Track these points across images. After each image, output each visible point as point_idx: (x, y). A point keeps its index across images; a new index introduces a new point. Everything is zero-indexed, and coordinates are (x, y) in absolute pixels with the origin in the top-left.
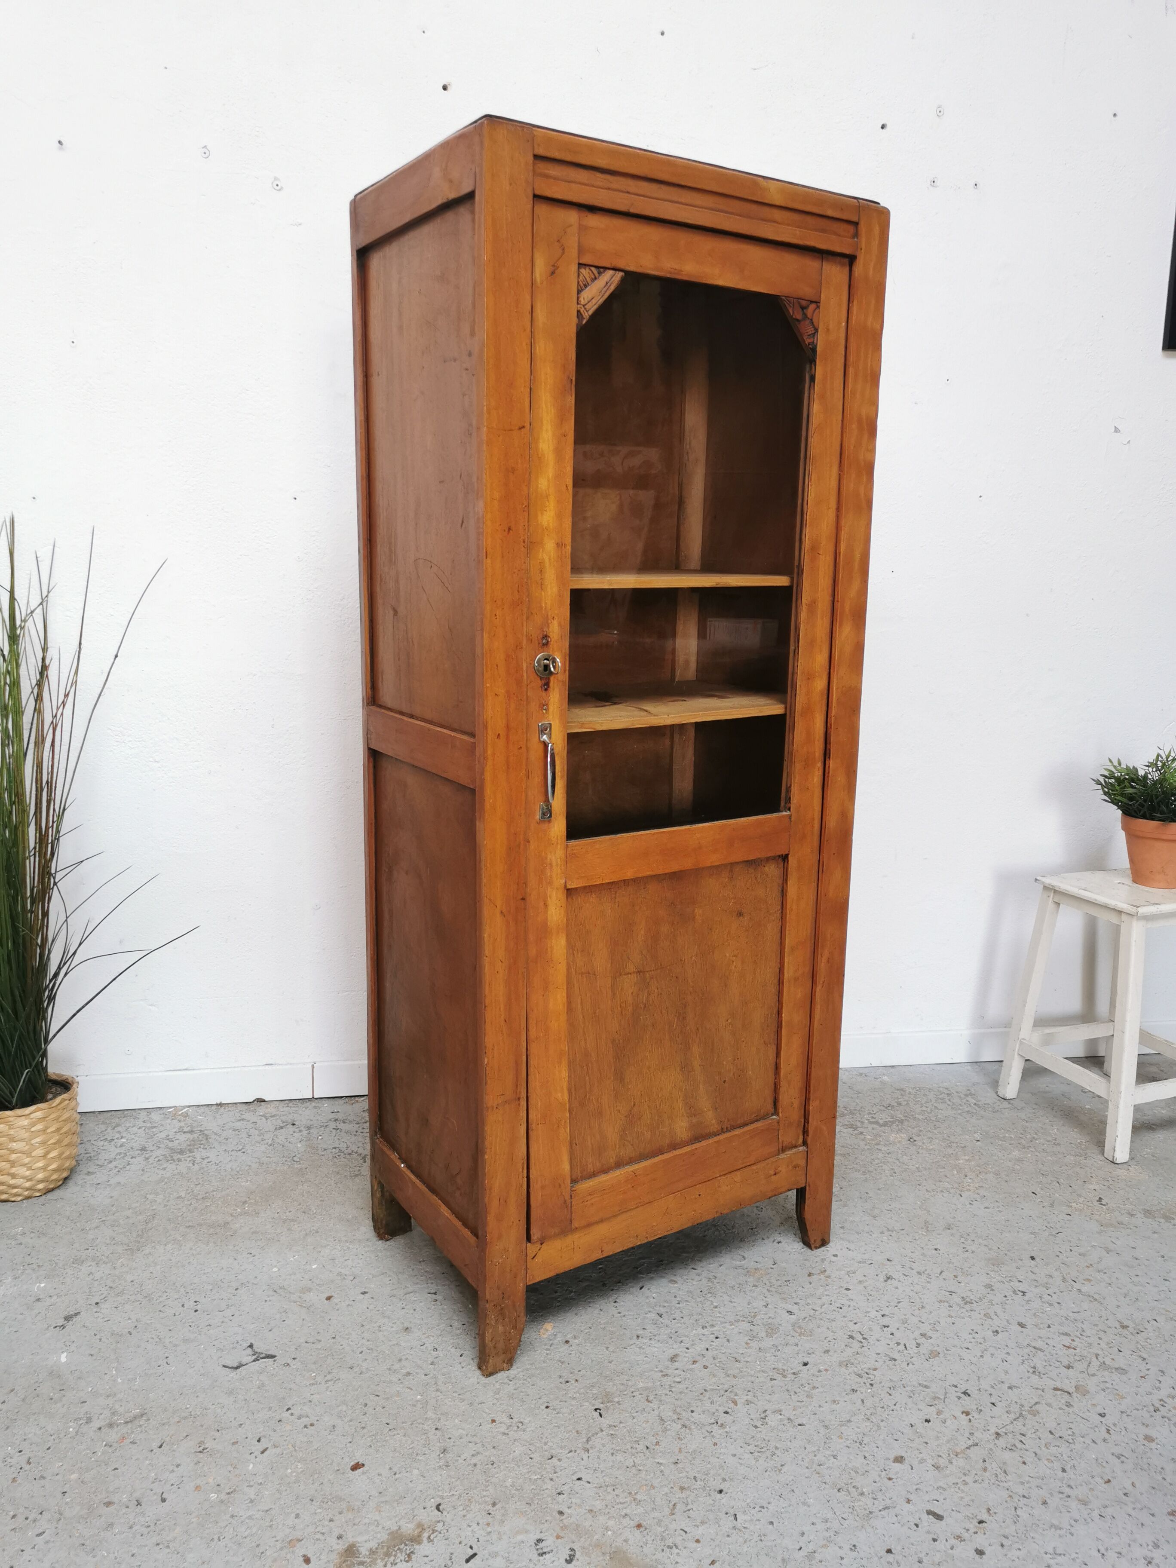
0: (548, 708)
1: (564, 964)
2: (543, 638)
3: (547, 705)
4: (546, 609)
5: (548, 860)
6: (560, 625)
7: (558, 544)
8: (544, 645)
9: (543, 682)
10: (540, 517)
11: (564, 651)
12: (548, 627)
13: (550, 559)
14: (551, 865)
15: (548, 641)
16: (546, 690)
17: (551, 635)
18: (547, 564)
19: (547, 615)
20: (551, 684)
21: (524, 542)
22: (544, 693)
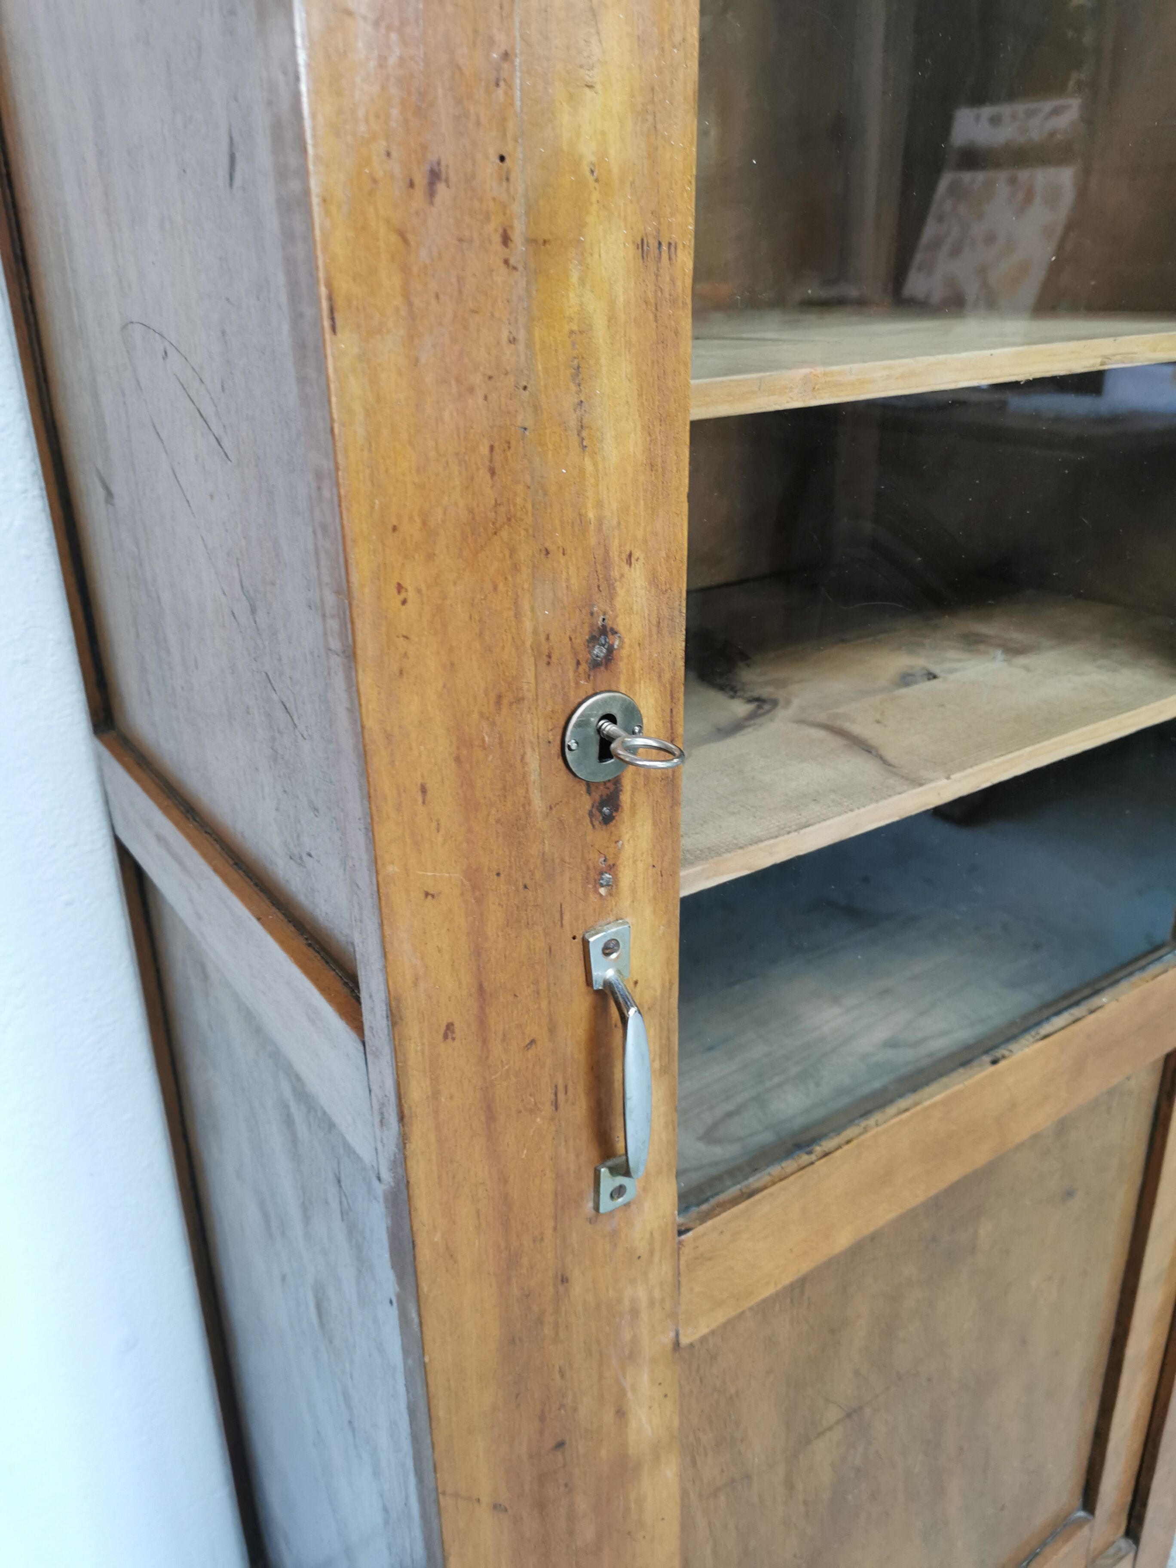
0: (616, 878)
1: (673, 1512)
2: (593, 640)
3: (612, 868)
4: (599, 529)
5: (627, 1303)
6: (653, 580)
7: (642, 245)
8: (595, 665)
9: (597, 797)
10: (565, 119)
11: (667, 676)
12: (612, 596)
13: (612, 318)
14: (635, 1312)
15: (610, 650)
16: (607, 820)
17: (621, 624)
18: (600, 333)
19: (607, 552)
20: (625, 798)
21: (506, 240)
22: (598, 836)
